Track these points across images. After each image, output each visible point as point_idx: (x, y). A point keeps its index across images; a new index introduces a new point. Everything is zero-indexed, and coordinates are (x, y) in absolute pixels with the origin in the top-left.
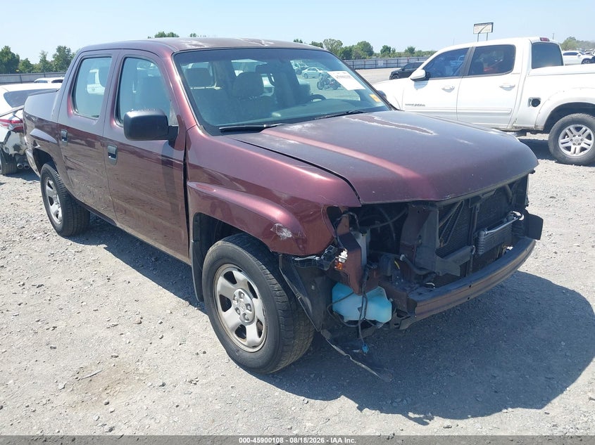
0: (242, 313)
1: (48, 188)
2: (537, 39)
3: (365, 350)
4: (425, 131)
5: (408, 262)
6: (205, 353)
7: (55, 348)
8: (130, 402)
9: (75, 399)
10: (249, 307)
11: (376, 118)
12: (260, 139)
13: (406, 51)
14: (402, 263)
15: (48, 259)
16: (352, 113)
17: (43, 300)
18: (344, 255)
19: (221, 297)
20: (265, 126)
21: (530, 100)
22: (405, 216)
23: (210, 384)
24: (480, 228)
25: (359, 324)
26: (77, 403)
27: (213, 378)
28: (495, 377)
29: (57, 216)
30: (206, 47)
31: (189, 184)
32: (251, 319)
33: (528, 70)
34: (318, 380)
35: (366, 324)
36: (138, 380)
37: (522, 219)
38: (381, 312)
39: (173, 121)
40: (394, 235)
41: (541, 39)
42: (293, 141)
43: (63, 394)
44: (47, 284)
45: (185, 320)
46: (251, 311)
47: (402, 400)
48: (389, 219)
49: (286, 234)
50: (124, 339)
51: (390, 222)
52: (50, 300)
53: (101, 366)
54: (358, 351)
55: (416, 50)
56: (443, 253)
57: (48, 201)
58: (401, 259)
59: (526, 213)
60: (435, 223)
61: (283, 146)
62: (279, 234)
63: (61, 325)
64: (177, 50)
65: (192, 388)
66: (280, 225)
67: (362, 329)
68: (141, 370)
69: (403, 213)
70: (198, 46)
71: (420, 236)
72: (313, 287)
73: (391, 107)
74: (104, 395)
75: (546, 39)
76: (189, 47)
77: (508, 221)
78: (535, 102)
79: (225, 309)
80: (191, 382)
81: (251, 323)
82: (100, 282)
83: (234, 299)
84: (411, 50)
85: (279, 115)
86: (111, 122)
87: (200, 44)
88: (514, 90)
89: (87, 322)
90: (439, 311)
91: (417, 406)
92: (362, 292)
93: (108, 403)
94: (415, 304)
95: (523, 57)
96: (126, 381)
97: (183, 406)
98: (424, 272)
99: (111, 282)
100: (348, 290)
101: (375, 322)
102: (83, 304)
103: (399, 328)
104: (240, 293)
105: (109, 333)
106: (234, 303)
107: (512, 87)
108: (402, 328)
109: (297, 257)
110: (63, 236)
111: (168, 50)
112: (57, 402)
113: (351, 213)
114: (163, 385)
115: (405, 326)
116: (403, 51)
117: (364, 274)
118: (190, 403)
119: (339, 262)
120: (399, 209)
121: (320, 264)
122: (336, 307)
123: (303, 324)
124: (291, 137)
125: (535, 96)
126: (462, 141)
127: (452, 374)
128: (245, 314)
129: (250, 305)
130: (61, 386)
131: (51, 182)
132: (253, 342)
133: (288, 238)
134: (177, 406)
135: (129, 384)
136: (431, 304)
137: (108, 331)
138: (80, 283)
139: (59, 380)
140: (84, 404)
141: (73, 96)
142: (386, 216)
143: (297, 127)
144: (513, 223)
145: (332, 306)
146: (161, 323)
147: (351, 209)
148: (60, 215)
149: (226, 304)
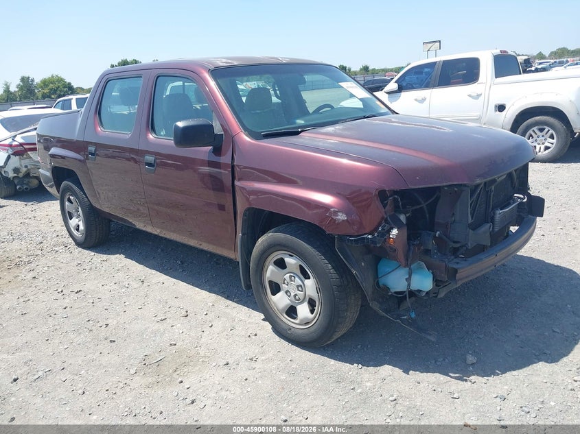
0: (292, 294)
1: (67, 203)
2: (497, 52)
3: (413, 315)
4: (441, 129)
5: (444, 237)
6: (256, 335)
7: (114, 341)
8: (202, 379)
9: (150, 380)
10: (300, 289)
11: (393, 120)
12: (302, 140)
13: (361, 69)
14: (437, 240)
15: (77, 268)
16: (367, 117)
17: (86, 303)
18: (395, 232)
19: (270, 282)
20: (300, 130)
21: (496, 106)
22: (438, 198)
23: (269, 360)
24: (495, 207)
25: (407, 293)
26: (153, 384)
27: (271, 354)
28: (518, 336)
29: (78, 230)
30: (236, 64)
31: (237, 183)
32: (302, 299)
33: (492, 79)
34: (365, 349)
35: (412, 294)
36: (203, 361)
37: (525, 200)
38: (424, 282)
39: (218, 129)
40: (428, 216)
41: (501, 51)
42: (332, 140)
43: (137, 378)
44: (85, 289)
45: (228, 310)
46: (302, 291)
47: (444, 360)
48: (423, 202)
49: (342, 217)
50: (177, 330)
51: (424, 205)
52: (93, 303)
53: (163, 353)
54: (405, 317)
55: (371, 68)
56: (475, 227)
57: (67, 216)
58: (437, 235)
59: (529, 195)
60: (467, 199)
61: (326, 145)
62: (334, 217)
63: (112, 323)
64: (212, 67)
65: (253, 364)
66: (335, 209)
67: (409, 298)
68: (202, 353)
69: (435, 196)
70: (229, 63)
71: (453, 214)
72: (363, 264)
73: (394, 112)
74: (175, 375)
75: (505, 52)
76: (221, 64)
77: (514, 203)
78: (501, 108)
79: (274, 294)
80: (252, 359)
81: (302, 302)
82: (135, 285)
83: (284, 283)
84: (366, 69)
85: (303, 122)
86: (146, 135)
87: (230, 61)
88: (481, 98)
89: (136, 318)
90: (476, 276)
91: (458, 363)
92: (407, 265)
93: (182, 382)
94: (456, 271)
95: (487, 68)
96: (191, 364)
97: (252, 379)
98: (458, 245)
99: (145, 284)
100: (394, 264)
101: (420, 291)
102: (127, 304)
103: (436, 297)
104: (291, 277)
105: (161, 326)
106: (284, 287)
107: (479, 96)
108: (439, 297)
109: (351, 236)
110: (84, 248)
111: (204, 67)
112: (133, 385)
113: (396, 196)
114: (227, 364)
115: (442, 295)
116: (358, 70)
117: (409, 249)
118: (256, 376)
119: (391, 238)
120: (431, 193)
121: (373, 241)
122: (382, 281)
123: (353, 298)
124: (328, 137)
125: (501, 102)
126: (475, 136)
127: (481, 336)
128: (295, 295)
129: (301, 286)
130: (132, 371)
131: (72, 198)
132: (307, 318)
133: (343, 221)
134: (246, 379)
135: (195, 366)
136: (468, 271)
137: (158, 325)
138: (116, 287)
139: (129, 366)
140: (160, 384)
141: (99, 114)
142: (421, 200)
143: (330, 129)
144: (518, 204)
145: (378, 281)
146: (207, 314)
147: (395, 192)
148: (82, 227)
149: (276, 289)
